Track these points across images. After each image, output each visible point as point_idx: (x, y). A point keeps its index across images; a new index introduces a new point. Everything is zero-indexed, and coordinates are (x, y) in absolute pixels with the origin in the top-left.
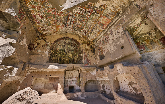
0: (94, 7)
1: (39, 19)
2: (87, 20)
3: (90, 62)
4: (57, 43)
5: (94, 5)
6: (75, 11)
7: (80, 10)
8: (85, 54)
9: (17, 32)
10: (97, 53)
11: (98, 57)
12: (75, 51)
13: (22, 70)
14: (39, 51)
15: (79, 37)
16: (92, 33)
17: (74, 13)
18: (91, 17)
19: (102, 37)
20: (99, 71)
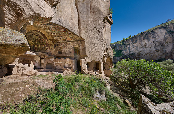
3: (52, 53)
8: (49, 47)
10: (57, 49)
11: (57, 52)
12: (37, 40)
15: (48, 34)
16: (59, 37)
18: (63, 33)
19: (63, 42)
20: (57, 59)
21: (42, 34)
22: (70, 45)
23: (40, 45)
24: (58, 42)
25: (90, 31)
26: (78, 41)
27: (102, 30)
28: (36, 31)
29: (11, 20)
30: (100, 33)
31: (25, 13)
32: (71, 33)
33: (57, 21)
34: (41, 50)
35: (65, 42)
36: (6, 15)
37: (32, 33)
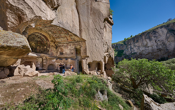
3: (53, 54)
6: (58, 28)
8: (51, 49)
10: (58, 50)
11: (59, 53)
12: (39, 42)
15: (50, 36)
16: (60, 39)
19: (65, 43)
20: (58, 60)
21: (44, 36)
22: (71, 46)
23: (42, 47)
24: (60, 44)
25: (91, 32)
26: (79, 42)
27: (103, 31)
28: (38, 33)
29: (13, 23)
30: (101, 34)
31: (27, 17)
32: (72, 34)
33: (58, 23)
34: (43, 51)
35: (66, 43)
36: (8, 19)
37: (34, 36)
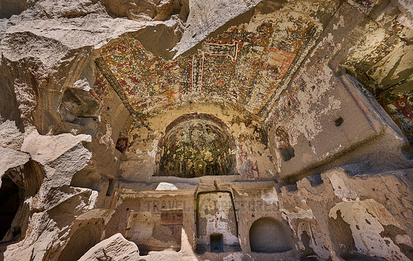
0: (245, 33)
1: (133, 85)
2: (233, 65)
3: (257, 169)
4: (174, 129)
5: (243, 30)
6: (203, 53)
7: (213, 48)
8: (241, 149)
9: (95, 119)
10: (274, 144)
11: (278, 155)
12: (216, 143)
13: (108, 194)
14: (138, 151)
15: (223, 108)
16: (253, 95)
17: (201, 56)
18: (243, 57)
20: (284, 192)
21: (207, 117)
22: (309, 86)
24: (267, 115)
33: (194, 39)
